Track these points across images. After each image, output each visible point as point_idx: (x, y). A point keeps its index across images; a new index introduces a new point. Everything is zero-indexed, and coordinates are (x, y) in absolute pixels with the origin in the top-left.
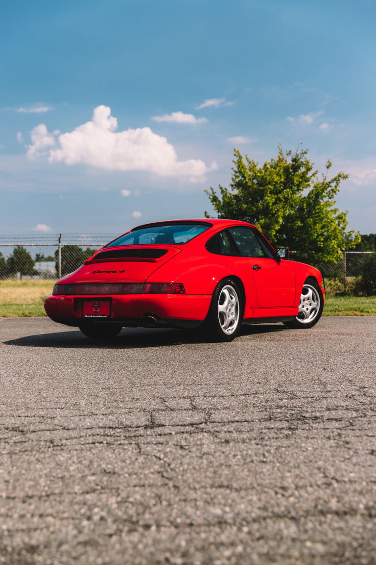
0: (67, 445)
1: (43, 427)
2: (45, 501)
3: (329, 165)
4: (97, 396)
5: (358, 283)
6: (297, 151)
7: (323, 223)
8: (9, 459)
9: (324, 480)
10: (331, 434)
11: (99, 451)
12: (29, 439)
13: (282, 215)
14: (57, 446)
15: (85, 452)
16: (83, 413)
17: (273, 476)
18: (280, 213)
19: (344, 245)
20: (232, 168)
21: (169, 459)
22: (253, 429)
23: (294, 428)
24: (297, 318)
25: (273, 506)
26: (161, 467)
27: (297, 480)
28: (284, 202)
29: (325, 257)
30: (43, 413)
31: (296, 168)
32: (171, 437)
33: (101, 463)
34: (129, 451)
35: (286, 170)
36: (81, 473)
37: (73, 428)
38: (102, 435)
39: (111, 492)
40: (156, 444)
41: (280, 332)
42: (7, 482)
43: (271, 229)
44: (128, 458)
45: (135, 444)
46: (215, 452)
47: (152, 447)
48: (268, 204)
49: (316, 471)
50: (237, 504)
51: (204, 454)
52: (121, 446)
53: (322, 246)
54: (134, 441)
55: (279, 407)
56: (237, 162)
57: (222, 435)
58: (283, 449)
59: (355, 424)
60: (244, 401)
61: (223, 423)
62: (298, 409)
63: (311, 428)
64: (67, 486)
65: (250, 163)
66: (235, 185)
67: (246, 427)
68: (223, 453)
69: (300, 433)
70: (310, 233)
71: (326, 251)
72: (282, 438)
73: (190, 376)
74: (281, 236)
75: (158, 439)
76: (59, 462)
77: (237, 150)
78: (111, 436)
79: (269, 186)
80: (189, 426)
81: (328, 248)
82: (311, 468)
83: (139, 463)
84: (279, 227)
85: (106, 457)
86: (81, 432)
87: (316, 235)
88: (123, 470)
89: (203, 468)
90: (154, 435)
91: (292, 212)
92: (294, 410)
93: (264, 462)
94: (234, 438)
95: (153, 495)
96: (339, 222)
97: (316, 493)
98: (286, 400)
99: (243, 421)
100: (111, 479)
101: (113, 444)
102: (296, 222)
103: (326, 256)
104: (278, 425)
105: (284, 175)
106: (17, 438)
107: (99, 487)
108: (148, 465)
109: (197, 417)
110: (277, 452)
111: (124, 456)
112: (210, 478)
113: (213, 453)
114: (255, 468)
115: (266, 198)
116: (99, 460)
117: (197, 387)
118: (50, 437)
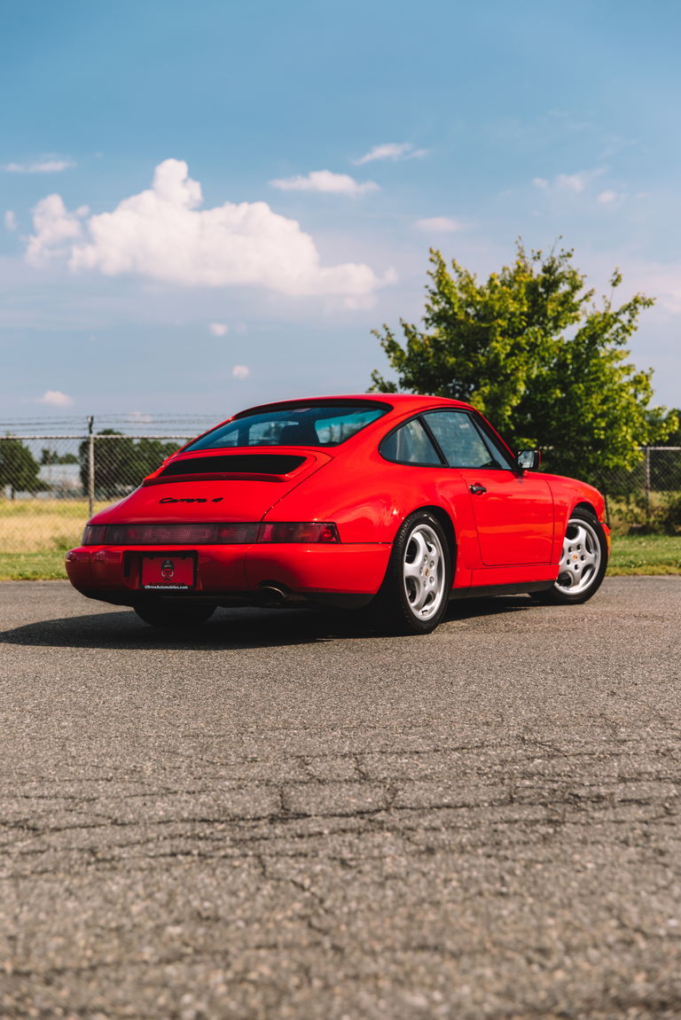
0: (124, 859)
1: (74, 819)
2: (89, 980)
3: (617, 280)
4: (175, 753)
5: (674, 507)
6: (552, 252)
7: (605, 392)
8: (13, 889)
9: (619, 934)
10: (631, 835)
11: (186, 871)
12: (49, 847)
13: (525, 378)
14: (104, 860)
15: (158, 874)
16: (150, 790)
17: (521, 926)
18: (520, 375)
19: (645, 435)
20: (427, 287)
21: (321, 888)
22: (479, 823)
23: (557, 821)
24: (557, 584)
25: (523, 989)
26: (306, 906)
27: (568, 933)
28: (528, 352)
29: (608, 459)
30: (72, 790)
31: (551, 285)
32: (321, 841)
33: (191, 897)
34: (243, 871)
35: (532, 288)
36: (153, 919)
37: (133, 821)
38: (188, 837)
39: (214, 960)
40: (293, 856)
41: (523, 614)
42: (12, 938)
43: (504, 404)
44: (241, 887)
45: (254, 855)
46: (408, 874)
47: (286, 863)
48: (497, 355)
49: (603, 914)
50: (455, 984)
51: (387, 878)
52: (227, 861)
53: (602, 437)
54: (252, 849)
55: (527, 775)
56: (435, 274)
57: (420, 835)
58: (539, 867)
59: (674, 812)
60: (460, 762)
61: (421, 810)
62: (565, 779)
63: (590, 821)
64: (128, 946)
65: (460, 276)
66: (432, 318)
67: (466, 819)
68: (424, 874)
69: (569, 831)
70: (580, 412)
71: (610, 447)
72: (535, 843)
73: (354, 709)
74: (522, 417)
75: (297, 846)
76: (110, 897)
77: (435, 251)
78: (206, 838)
79: (500, 321)
80: (355, 817)
81: (614, 441)
82: (595, 907)
83: (263, 896)
84: (519, 401)
85: (200, 885)
86: (149, 831)
87: (591, 416)
88: (234, 912)
89: (387, 908)
90: (288, 836)
91: (545, 370)
92: (557, 782)
93: (502, 894)
94: (444, 843)
95: (294, 966)
96: (636, 391)
97: (606, 962)
98: (540, 761)
99: (458, 805)
100: (211, 932)
101: (211, 857)
102: (552, 390)
103: (611, 456)
104: (527, 813)
105: (527, 298)
106: (25, 843)
107: (189, 950)
108: (281, 902)
109: (370, 797)
110: (528, 874)
111: (234, 881)
112: (401, 929)
113: (404, 875)
114: (487, 908)
115: (494, 344)
116: (186, 891)
117: (368, 734)
118: (88, 842)
